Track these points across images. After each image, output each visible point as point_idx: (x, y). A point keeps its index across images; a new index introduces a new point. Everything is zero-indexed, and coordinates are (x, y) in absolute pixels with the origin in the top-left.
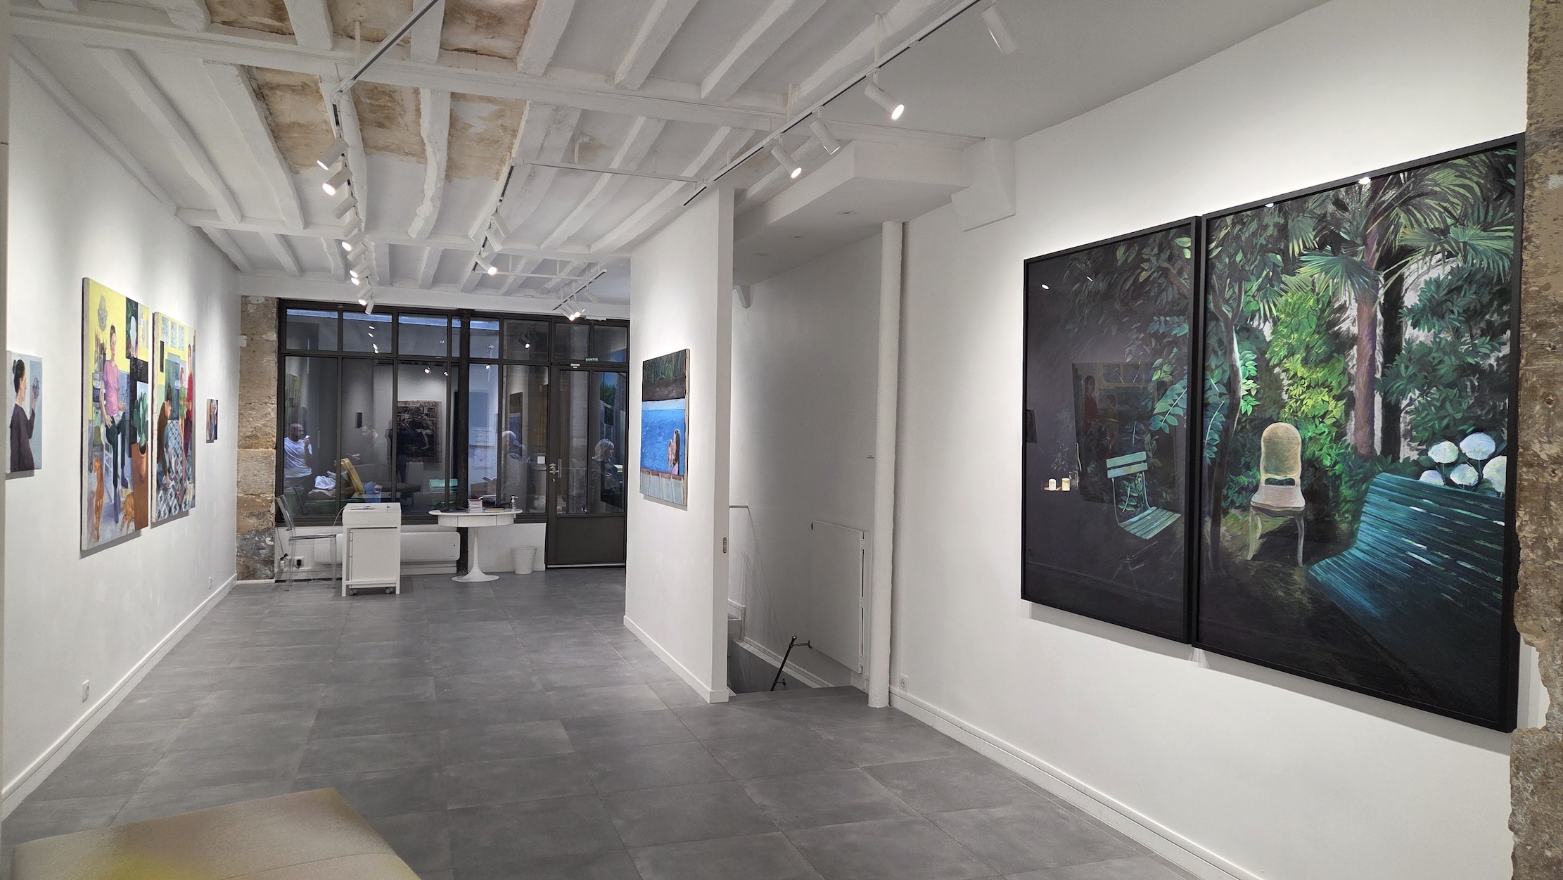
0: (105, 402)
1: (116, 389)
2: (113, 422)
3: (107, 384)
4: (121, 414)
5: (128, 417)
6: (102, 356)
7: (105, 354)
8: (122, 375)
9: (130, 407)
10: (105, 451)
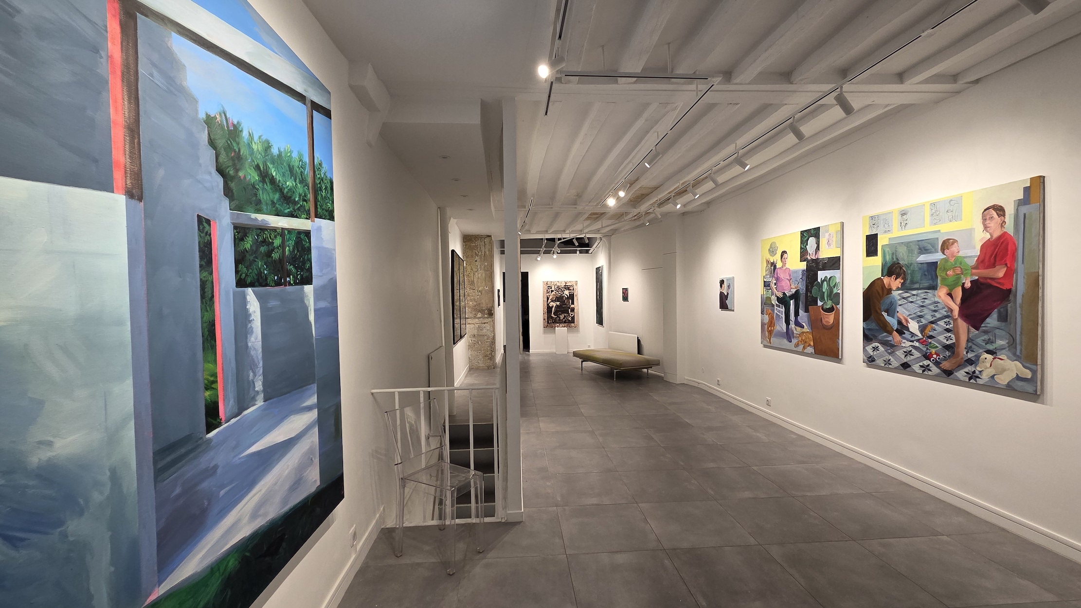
0: (776, 286)
1: (788, 279)
2: (784, 294)
3: (777, 279)
4: (794, 291)
5: (803, 290)
6: (773, 267)
7: (775, 266)
8: (796, 272)
9: (807, 287)
10: (775, 307)
